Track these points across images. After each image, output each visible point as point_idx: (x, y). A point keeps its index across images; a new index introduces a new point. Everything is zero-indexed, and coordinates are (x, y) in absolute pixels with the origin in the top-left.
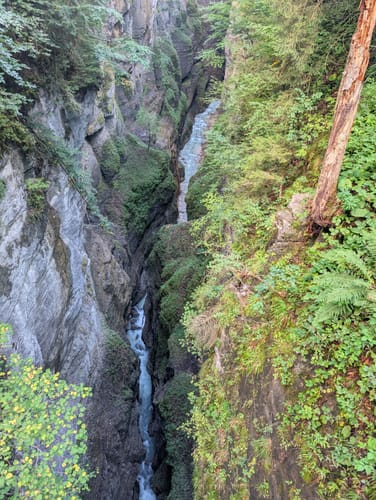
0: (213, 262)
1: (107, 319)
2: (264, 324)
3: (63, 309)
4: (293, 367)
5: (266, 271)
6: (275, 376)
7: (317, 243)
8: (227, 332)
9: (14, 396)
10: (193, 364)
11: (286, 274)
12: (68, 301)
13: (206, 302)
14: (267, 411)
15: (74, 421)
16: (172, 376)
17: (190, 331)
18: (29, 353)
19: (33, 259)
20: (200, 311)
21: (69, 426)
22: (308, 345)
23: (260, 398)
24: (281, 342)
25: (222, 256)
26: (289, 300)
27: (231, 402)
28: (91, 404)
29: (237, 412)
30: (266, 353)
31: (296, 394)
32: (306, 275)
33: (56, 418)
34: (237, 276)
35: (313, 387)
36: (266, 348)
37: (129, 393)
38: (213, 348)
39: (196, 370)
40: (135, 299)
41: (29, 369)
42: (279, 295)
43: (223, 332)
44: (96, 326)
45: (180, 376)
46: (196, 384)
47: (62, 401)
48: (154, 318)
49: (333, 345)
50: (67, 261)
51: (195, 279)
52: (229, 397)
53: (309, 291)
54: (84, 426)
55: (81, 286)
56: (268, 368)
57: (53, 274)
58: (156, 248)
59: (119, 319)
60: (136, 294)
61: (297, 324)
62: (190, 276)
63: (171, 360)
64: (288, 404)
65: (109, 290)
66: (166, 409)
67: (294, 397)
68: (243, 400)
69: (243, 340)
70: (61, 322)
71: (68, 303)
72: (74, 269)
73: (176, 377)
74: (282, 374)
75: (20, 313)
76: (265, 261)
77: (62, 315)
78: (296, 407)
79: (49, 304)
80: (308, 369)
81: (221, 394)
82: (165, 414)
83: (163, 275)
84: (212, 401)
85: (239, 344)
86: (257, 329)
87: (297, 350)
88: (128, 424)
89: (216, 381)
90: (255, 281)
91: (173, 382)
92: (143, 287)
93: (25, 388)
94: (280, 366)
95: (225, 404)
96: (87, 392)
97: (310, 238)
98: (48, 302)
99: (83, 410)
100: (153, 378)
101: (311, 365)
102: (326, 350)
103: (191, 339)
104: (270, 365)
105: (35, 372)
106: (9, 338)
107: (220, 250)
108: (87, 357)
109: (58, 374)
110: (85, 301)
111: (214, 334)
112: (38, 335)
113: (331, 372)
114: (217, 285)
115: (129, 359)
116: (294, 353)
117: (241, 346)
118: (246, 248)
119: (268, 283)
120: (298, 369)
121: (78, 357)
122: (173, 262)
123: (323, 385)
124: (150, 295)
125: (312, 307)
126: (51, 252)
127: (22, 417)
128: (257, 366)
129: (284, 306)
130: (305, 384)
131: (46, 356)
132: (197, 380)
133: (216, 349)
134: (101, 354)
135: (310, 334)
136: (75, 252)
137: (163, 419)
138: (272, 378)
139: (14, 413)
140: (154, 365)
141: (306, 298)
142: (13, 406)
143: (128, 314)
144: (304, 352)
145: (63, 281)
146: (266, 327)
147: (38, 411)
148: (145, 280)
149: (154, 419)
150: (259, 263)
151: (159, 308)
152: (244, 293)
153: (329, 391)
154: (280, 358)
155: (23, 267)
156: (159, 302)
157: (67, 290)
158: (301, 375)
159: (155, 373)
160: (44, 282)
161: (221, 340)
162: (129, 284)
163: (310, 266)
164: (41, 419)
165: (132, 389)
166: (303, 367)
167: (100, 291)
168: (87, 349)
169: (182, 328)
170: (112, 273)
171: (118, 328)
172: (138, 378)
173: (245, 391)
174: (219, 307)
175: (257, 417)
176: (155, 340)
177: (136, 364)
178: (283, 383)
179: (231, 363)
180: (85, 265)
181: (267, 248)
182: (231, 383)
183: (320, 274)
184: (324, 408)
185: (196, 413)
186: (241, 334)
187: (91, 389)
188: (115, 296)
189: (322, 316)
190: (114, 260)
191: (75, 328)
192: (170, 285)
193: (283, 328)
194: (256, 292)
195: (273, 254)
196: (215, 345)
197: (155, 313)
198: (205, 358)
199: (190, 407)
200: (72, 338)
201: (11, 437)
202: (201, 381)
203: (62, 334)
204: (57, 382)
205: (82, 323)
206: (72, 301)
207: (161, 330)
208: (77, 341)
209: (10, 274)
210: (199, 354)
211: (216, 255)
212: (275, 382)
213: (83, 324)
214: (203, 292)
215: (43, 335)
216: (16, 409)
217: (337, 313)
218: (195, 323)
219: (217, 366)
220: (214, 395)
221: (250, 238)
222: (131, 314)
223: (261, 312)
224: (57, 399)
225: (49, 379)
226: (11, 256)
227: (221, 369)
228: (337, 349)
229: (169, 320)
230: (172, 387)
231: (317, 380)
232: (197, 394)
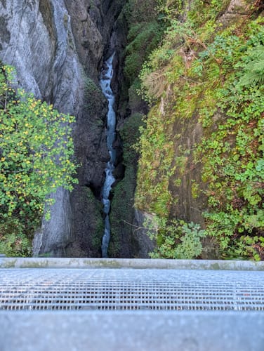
0: (170, 28)
1: (85, 70)
2: (199, 84)
3: (52, 58)
4: (213, 116)
5: (211, 40)
6: (200, 120)
7: (260, 17)
8: (172, 87)
9: (24, 117)
10: (145, 108)
11: (227, 44)
12: (55, 52)
13: (159, 62)
14: (189, 142)
15: (65, 136)
16: (130, 114)
17: (145, 84)
18: (31, 89)
19: (24, 11)
20: (154, 70)
21: (62, 138)
22: (228, 102)
23: (186, 133)
24: (209, 99)
25: (179, 22)
26: (223, 66)
27: (166, 134)
28: (75, 127)
29: (170, 140)
30: (196, 105)
31: (210, 133)
32: (243, 46)
33: (53, 133)
34: (188, 42)
35: (223, 130)
36: (197, 101)
37: (100, 122)
38: (160, 98)
39: (146, 112)
40: (106, 55)
41: (31, 101)
42: (216, 62)
43: (169, 87)
44: (77, 74)
45: (135, 115)
46: (145, 121)
47: (56, 123)
48: (120, 71)
49: (246, 104)
50: (51, 16)
51: (154, 42)
52: (166, 131)
53: (241, 60)
54: (71, 139)
55: (64, 41)
56: (195, 115)
57: (40, 26)
58: (124, 10)
59: (94, 70)
60: (107, 51)
61: (224, 85)
62: (150, 40)
63: (130, 104)
64: (204, 139)
65: (86, 45)
66: (124, 134)
67: (208, 135)
68: (175, 134)
69: (182, 94)
70: (51, 67)
71: (55, 54)
72: (58, 25)
73: (132, 116)
74: (204, 120)
75: (19, 58)
76: (212, 30)
77: (52, 63)
78: (208, 141)
79: (41, 53)
80: (223, 118)
81: (161, 128)
82: (123, 138)
83: (129, 37)
84: (154, 133)
85: (178, 96)
86: (194, 87)
87: (219, 105)
88: (100, 141)
89: (159, 120)
90: (201, 48)
91: (130, 119)
92: (112, 46)
93: (30, 113)
94: (205, 114)
95: (162, 135)
96: (72, 120)
97: (255, 12)
98: (40, 51)
99: (70, 129)
100: (117, 114)
101: (225, 116)
102: (239, 106)
103: (145, 90)
104: (197, 113)
105: (36, 103)
106: (15, 77)
107: (178, 17)
108: (72, 96)
109: (52, 105)
110: (68, 53)
111: (162, 88)
112: (35, 76)
113: (238, 122)
114: (170, 49)
115: (101, 100)
116: (216, 106)
117: (180, 98)
118: (199, 17)
119: (210, 51)
120: (216, 118)
121: (66, 95)
122: (138, 25)
123: (230, 129)
124: (118, 53)
125: (239, 74)
126: (37, 6)
127: (31, 130)
128: (188, 113)
129: (218, 71)
130: (218, 127)
131: (43, 92)
132: (146, 118)
133: (162, 98)
134: (81, 95)
135: (231, 94)
136: (58, 9)
137: (122, 140)
138: (196, 122)
139: (26, 128)
140: (118, 106)
141: (237, 66)
142: (24, 123)
143: (101, 67)
144: (223, 106)
145: (50, 34)
146: (200, 86)
147: (42, 128)
148: (114, 41)
149: (116, 140)
150: (207, 32)
151: (123, 65)
152: (190, 58)
153: (233, 133)
154: (205, 109)
155: (16, 17)
156: (124, 59)
157: (53, 42)
158: (218, 121)
159: (118, 111)
160: (35, 33)
161: (167, 93)
162: (102, 41)
163: (248, 38)
164: (44, 133)
165: (103, 120)
166: (220, 116)
167: (80, 45)
168: (71, 90)
169: (140, 81)
170: (88, 31)
171: (93, 77)
172: (107, 113)
173: (177, 128)
174: (169, 67)
175: (182, 144)
176: (119, 88)
177: (106, 104)
178: (204, 125)
179: (169, 110)
180: (67, 21)
181: (217, 19)
182: (168, 122)
183: (254, 46)
184: (226, 143)
185: (143, 139)
186: (181, 89)
187: (74, 118)
188: (90, 51)
189: (245, 81)
190: (89, 19)
191: (62, 74)
192: (134, 46)
193: (213, 88)
194: (200, 58)
195: (221, 24)
196: (161, 96)
197: (120, 68)
198: (154, 104)
199: (140, 135)
200: (60, 82)
201: (26, 141)
202: (149, 120)
203: (52, 77)
204: (52, 110)
205: (67, 70)
206: (58, 52)
207: (125, 82)
208: (64, 84)
209: (7, 24)
210: (150, 101)
211: (174, 21)
212: (198, 124)
213: (68, 72)
214: (159, 54)
215: (39, 77)
216: (26, 125)
217: (257, 80)
218: (150, 78)
219: (161, 110)
220: (156, 129)
221: (204, 7)
222: (103, 67)
223: (200, 74)
224: (53, 122)
225: (46, 108)
226: (5, 8)
227: (163, 113)
228: (248, 107)
229: (131, 75)
230: (130, 121)
231: (227, 126)
232: (145, 127)
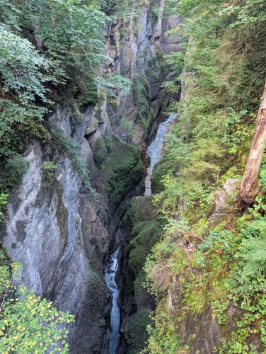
0: (168, 225)
1: (91, 263)
2: (205, 274)
3: (59, 254)
4: (227, 310)
5: (206, 234)
6: (214, 316)
7: (244, 215)
8: (177, 279)
9: (19, 318)
10: (152, 303)
11: (222, 237)
12: (64, 248)
13: (162, 255)
14: (207, 345)
15: (61, 340)
16: (136, 310)
17: (150, 276)
18: (33, 285)
19: (42, 216)
20: (158, 261)
21: (56, 344)
22: (239, 293)
23: (202, 333)
24: (217, 289)
25: (175, 221)
26: (224, 257)
27: (179, 335)
28: (74, 328)
29: (184, 344)
30: (206, 297)
31: (229, 332)
32: (236, 239)
33: (47, 337)
34: (186, 236)
35: (243, 327)
36: (206, 293)
37: (103, 321)
38: (166, 290)
39: (154, 307)
40: (111, 249)
41: (31, 298)
42: (216, 253)
43: (174, 279)
44: (82, 268)
45: (142, 310)
46: (153, 318)
47: (52, 324)
48: (124, 264)
49: (258, 294)
50: (65, 219)
51: (155, 237)
52: (178, 331)
53: (238, 251)
54: (67, 345)
55: (74, 238)
56: (207, 309)
57: (55, 228)
58: (128, 213)
59: (99, 264)
60: (113, 245)
61: (230, 276)
62: (152, 235)
63: (136, 298)
64: (223, 340)
65: (93, 242)
66: (130, 337)
67: (227, 334)
68: (189, 334)
69: (189, 286)
70: (58, 262)
71: (63, 250)
72: (70, 225)
73: (139, 312)
74: (218, 315)
75: (29, 255)
76: (206, 226)
77: (59, 258)
78: (229, 343)
79: (51, 249)
80: (239, 313)
81: (172, 328)
82: (129, 341)
83: (132, 233)
84: (165, 333)
85: (186, 288)
86: (200, 278)
87: (230, 296)
88: (101, 347)
89: (168, 317)
90: (199, 241)
91: (137, 315)
92: (118, 241)
93: (26, 312)
94: (217, 308)
95: (174, 336)
96: (71, 318)
97: (239, 211)
98: (50, 248)
99: (67, 332)
100: (122, 311)
101: (241, 310)
102: (252, 298)
103: (151, 282)
104: (209, 306)
105: (35, 300)
106: (20, 273)
107: (174, 217)
108: (74, 291)
109: (51, 302)
110: (76, 249)
111: (167, 280)
112: (40, 272)
113: (257, 316)
114: (171, 242)
115: (105, 296)
116: (228, 298)
117: (188, 290)
118: (192, 216)
119: (208, 243)
120: (231, 312)
121: (68, 291)
122: (140, 224)
123: (251, 326)
124: (123, 247)
125: (241, 263)
126: (54, 213)
127: (22, 335)
128: (200, 307)
129: (220, 261)
130: (236, 324)
131: (45, 288)
132: (154, 315)
133: (169, 291)
134: (84, 290)
135: (240, 285)
136: (72, 213)
137: (127, 345)
138: (211, 318)
139: (17, 331)
140: (123, 301)
141: (236, 256)
142: (17, 325)
143: (106, 261)
144: (235, 299)
145: (62, 234)
146: (207, 277)
147: (35, 330)
148: (119, 236)
149: (120, 344)
150: (201, 228)
151: (128, 258)
152: (190, 250)
153: (255, 331)
154: (217, 302)
155: (35, 222)
156: (128, 253)
157: (63, 240)
158: (234, 316)
159: (123, 307)
160: (48, 233)
161: (173, 285)
162: (108, 238)
163: (240, 232)
164: (36, 337)
165: (106, 319)
166: (235, 310)
167: (87, 242)
168: (74, 285)
169: (144, 273)
170: (96, 230)
171: (98, 271)
172: (110, 310)
173: (190, 327)
174: (172, 259)
175: (200, 349)
176: (124, 281)
177: (110, 300)
178: (220, 322)
179: (179, 303)
180: (78, 223)
181: (207, 218)
182: (179, 319)
183: (247, 238)
184: (251, 345)
185: (152, 342)
186: (187, 281)
187: (74, 316)
188: (97, 247)
189: (249, 271)
190: (98, 220)
191: (67, 269)
192: (137, 240)
193: (220, 278)
194: (199, 250)
195: (212, 221)
196: (168, 288)
197: (125, 261)
198: (161, 298)
199: (148, 336)
200: (64, 276)
201: (13, 349)
202: (157, 316)
203: (58, 272)
204: (50, 309)
205: (73, 265)
206: (66, 249)
207: (130, 274)
208: (68, 279)
209: (25, 227)
210: (156, 294)
211: (171, 220)
212: (213, 321)
213: (73, 266)
214: (161, 247)
215: (45, 272)
216: (18, 328)
217: (261, 269)
218: (154, 270)
219: (169, 305)
220: (166, 328)
221: (196, 209)
222: (108, 260)
223: (203, 265)
224: (49, 322)
225: (45, 305)
226: (27, 214)
227: (173, 307)
228: (261, 298)
229: (135, 267)
230: (135, 319)
231: (246, 322)
232: (153, 326)
